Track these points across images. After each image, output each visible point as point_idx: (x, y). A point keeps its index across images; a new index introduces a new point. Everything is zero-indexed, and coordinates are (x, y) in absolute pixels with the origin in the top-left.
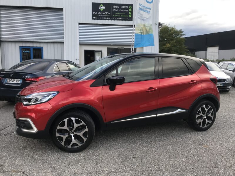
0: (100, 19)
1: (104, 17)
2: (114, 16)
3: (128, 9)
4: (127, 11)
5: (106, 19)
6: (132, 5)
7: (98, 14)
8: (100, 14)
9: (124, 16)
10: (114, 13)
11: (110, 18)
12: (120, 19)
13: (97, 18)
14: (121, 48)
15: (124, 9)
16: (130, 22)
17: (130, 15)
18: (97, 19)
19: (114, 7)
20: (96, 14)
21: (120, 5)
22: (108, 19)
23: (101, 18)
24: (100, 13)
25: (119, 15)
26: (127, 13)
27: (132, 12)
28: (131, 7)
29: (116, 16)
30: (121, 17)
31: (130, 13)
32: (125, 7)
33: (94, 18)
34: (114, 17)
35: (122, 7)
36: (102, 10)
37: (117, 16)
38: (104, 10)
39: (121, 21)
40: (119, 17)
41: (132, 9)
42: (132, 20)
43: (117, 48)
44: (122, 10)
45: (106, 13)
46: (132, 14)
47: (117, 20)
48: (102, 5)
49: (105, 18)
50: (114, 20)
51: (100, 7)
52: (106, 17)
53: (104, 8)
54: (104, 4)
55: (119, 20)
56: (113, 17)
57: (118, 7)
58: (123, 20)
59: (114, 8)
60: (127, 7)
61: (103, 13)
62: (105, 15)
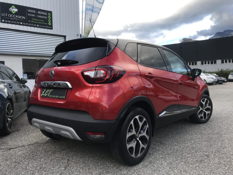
0: (12, 24)
1: (17, 21)
2: (30, 21)
3: (47, 16)
4: (46, 18)
5: (20, 24)
6: (51, 12)
7: (8, 16)
8: (12, 18)
9: (43, 23)
10: (30, 18)
11: (25, 24)
12: (38, 26)
13: (7, 21)
14: (40, 59)
15: (42, 15)
16: (49, 30)
17: (49, 23)
18: (8, 23)
19: (29, 11)
20: (6, 17)
21: (37, 10)
22: (22, 25)
23: (12, 22)
24: (11, 16)
25: (37, 21)
26: (46, 21)
27: (51, 19)
28: (50, 14)
29: (32, 21)
30: (39, 24)
31: (50, 21)
32: (43, 13)
33: (3, 21)
34: (31, 23)
35: (39, 12)
36: (14, 13)
37: (34, 22)
38: (16, 13)
39: (39, 29)
40: (37, 24)
41: (51, 16)
42: (52, 29)
43: (36, 59)
44: (40, 17)
45: (20, 17)
46: (52, 22)
47: (34, 27)
48: (13, 6)
49: (18, 23)
50: (31, 26)
51: (11, 9)
52: (20, 22)
53: (16, 10)
54: (17, 6)
55: (36, 27)
56: (29, 23)
57: (35, 12)
58: (41, 28)
59: (30, 13)
60: (46, 14)
61: (16, 16)
62: (18, 19)
